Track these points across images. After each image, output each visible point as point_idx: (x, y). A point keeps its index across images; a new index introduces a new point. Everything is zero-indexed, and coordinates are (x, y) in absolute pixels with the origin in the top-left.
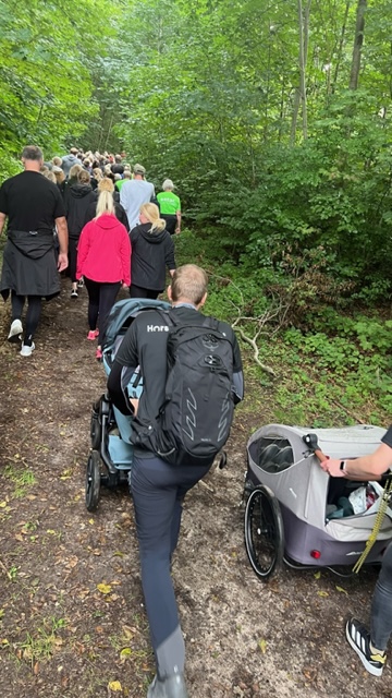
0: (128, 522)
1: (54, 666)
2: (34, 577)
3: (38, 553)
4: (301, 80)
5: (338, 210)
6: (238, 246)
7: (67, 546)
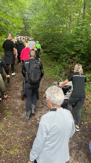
0: (33, 122)
1: (17, 156)
2: (12, 135)
3: (13, 130)
4: (71, 18)
5: (80, 48)
6: (57, 57)
7: (19, 128)
